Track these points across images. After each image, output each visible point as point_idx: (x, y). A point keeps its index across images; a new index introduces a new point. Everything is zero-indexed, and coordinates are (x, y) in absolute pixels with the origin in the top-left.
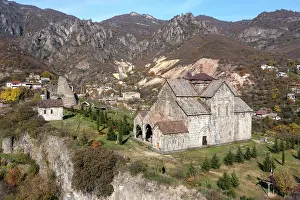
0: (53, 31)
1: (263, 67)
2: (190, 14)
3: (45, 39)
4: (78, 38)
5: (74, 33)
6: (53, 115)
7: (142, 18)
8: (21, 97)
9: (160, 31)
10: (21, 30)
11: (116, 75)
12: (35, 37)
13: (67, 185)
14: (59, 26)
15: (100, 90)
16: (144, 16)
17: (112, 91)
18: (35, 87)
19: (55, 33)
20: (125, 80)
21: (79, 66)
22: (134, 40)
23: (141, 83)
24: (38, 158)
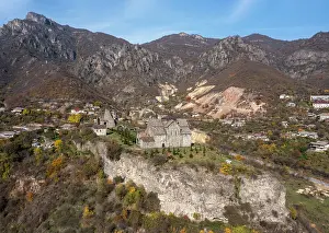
0: (103, 56)
1: (282, 97)
2: (237, 37)
3: (96, 65)
4: (125, 63)
5: (122, 57)
6: (101, 133)
7: (191, 38)
8: (81, 120)
9: (205, 54)
10: (75, 54)
11: (158, 98)
12: (87, 62)
13: (105, 157)
14: (108, 51)
15: (141, 113)
16: (193, 37)
17: (151, 114)
18: (90, 113)
19: (105, 58)
20: (164, 103)
21: (125, 90)
22: (180, 62)
23: (177, 107)
24: (94, 152)
